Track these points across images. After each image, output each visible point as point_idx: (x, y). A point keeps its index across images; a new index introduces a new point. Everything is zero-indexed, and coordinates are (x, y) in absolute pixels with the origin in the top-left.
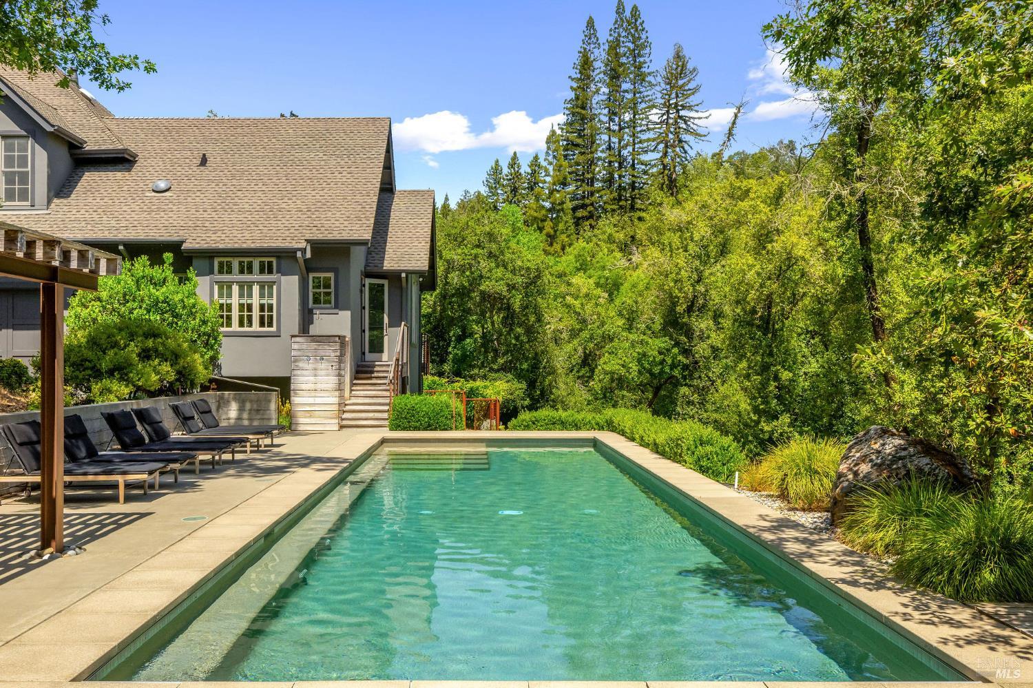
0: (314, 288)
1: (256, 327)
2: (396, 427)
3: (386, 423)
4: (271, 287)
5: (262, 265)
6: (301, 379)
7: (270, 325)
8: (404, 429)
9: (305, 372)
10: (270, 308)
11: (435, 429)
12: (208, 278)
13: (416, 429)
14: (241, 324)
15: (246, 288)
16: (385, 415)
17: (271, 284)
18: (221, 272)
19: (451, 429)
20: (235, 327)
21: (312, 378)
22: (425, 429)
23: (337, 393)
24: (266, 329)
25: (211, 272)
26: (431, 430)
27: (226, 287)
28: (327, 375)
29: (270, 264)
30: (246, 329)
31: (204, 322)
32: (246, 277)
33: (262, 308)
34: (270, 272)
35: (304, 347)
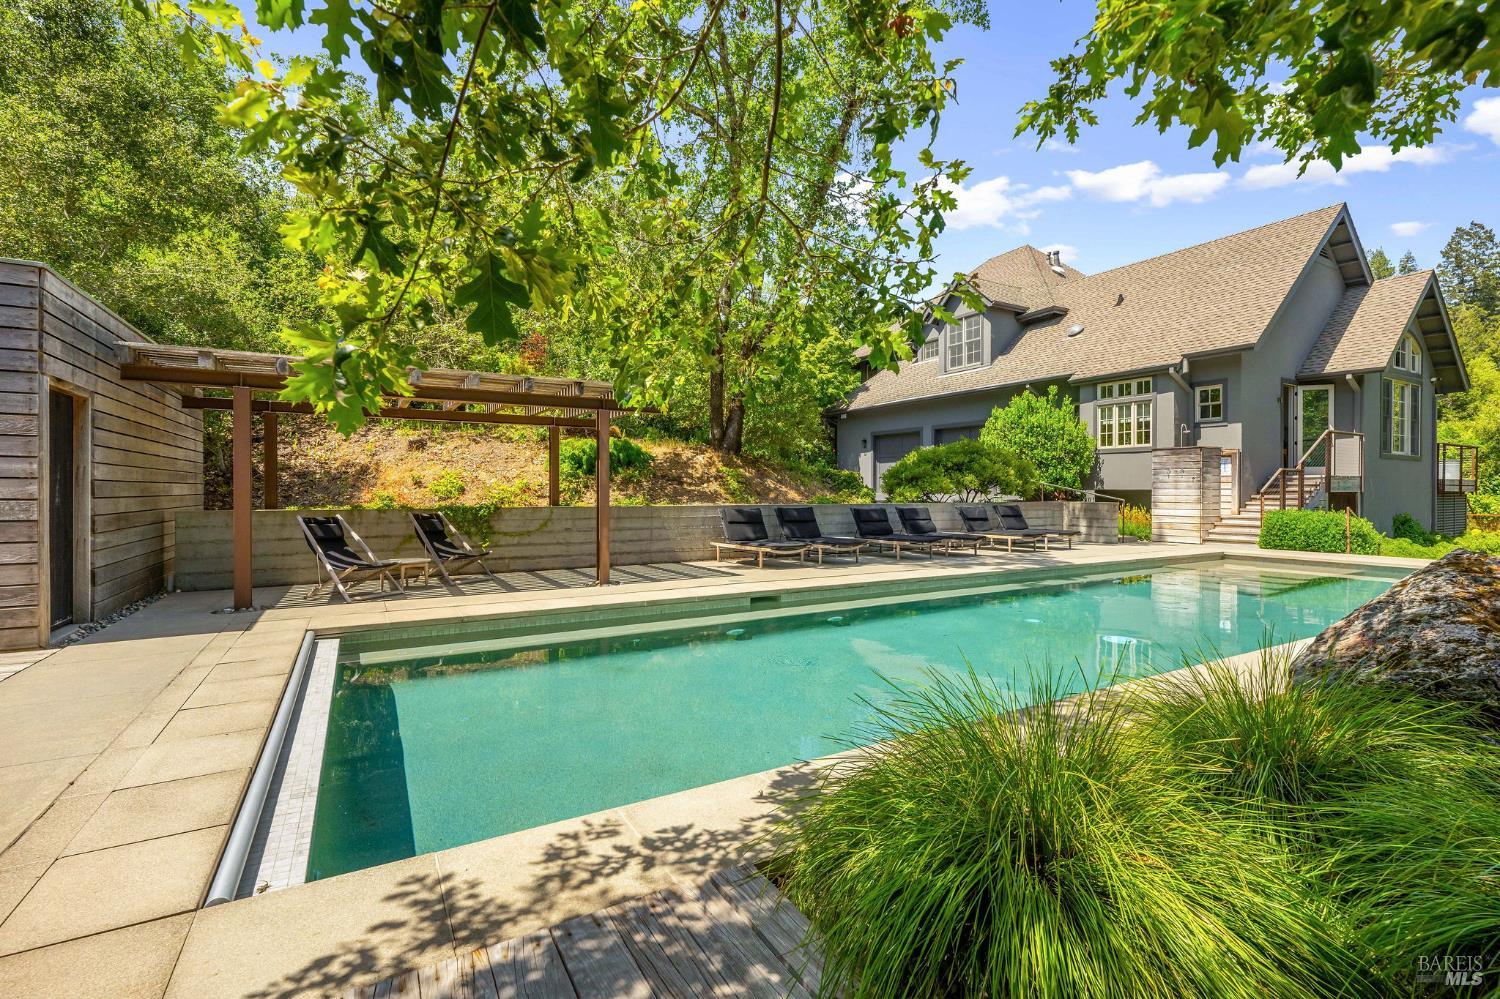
0: (1202, 401)
1: (1134, 444)
2: (1266, 545)
3: (1257, 539)
4: (1148, 406)
5: (1140, 385)
6: (1161, 492)
7: (1147, 441)
8: (1276, 547)
9: (1165, 485)
10: (1147, 424)
11: (1318, 550)
12: (1091, 404)
13: (1291, 548)
14: (1121, 443)
15: (1124, 408)
16: (1258, 531)
17: (1147, 403)
18: (1103, 396)
19: (1344, 552)
20: (1116, 445)
21: (1173, 491)
22: (1302, 549)
23: (1199, 506)
24: (1143, 445)
25: (1095, 398)
26: (1312, 551)
27: (1106, 411)
28: (1189, 488)
29: (1147, 383)
30: (1124, 446)
31: (1070, 442)
32: (1125, 399)
33: (1139, 426)
34: (1148, 391)
35: (1165, 459)
